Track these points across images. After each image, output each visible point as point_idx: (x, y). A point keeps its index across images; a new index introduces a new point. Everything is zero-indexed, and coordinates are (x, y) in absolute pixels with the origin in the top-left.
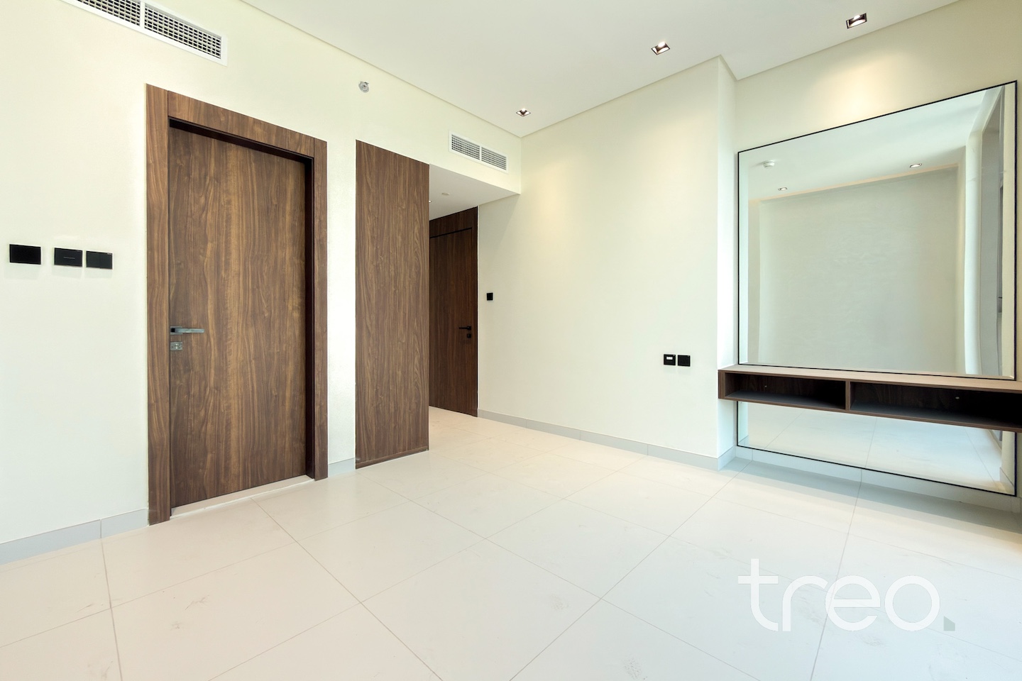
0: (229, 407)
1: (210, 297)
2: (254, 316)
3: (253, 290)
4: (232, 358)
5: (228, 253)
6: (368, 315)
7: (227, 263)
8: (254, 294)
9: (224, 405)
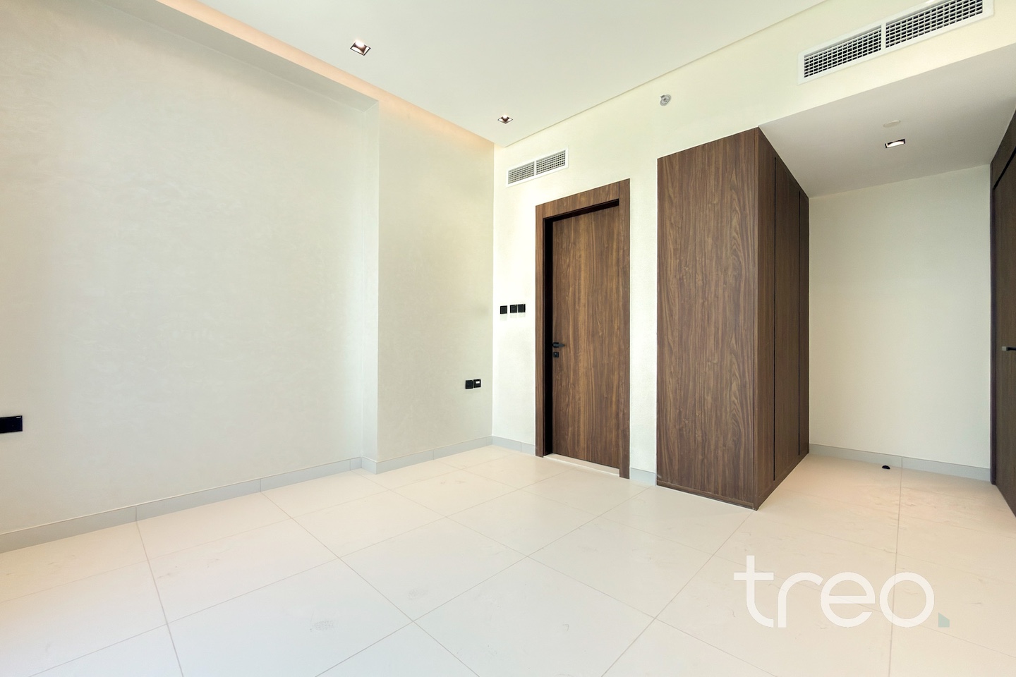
0: (579, 399)
1: (571, 323)
2: (593, 336)
3: (593, 316)
4: (581, 365)
5: (579, 292)
6: (670, 333)
7: (579, 299)
8: (593, 318)
9: (577, 397)
